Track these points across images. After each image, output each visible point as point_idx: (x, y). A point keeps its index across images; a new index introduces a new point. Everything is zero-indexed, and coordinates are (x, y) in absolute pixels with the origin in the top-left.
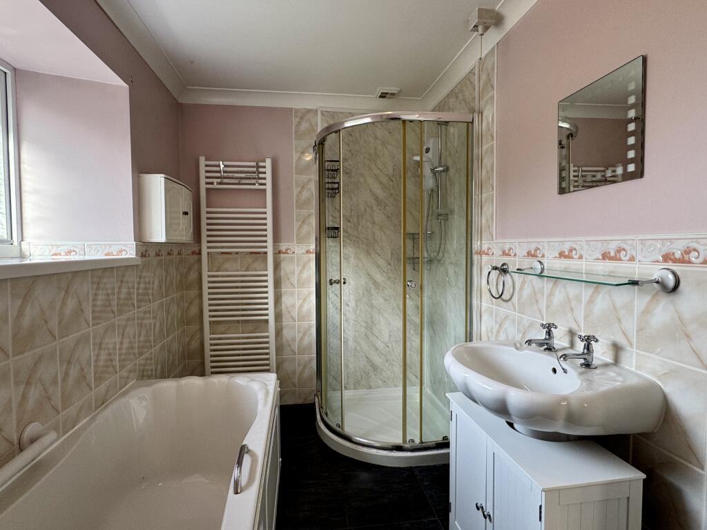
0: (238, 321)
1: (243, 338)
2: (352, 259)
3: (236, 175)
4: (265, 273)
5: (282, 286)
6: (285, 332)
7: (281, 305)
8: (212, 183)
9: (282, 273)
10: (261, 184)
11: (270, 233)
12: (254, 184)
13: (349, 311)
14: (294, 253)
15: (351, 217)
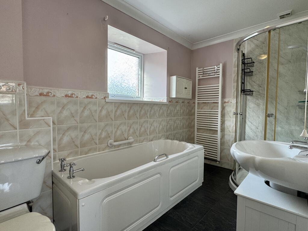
0: (207, 129)
1: (209, 136)
2: (261, 106)
3: (208, 72)
4: (217, 111)
5: (226, 117)
6: (226, 137)
7: (225, 124)
8: (200, 77)
9: (226, 111)
10: (217, 75)
11: (220, 95)
12: (215, 75)
13: (258, 131)
14: (231, 103)
15: (261, 85)
